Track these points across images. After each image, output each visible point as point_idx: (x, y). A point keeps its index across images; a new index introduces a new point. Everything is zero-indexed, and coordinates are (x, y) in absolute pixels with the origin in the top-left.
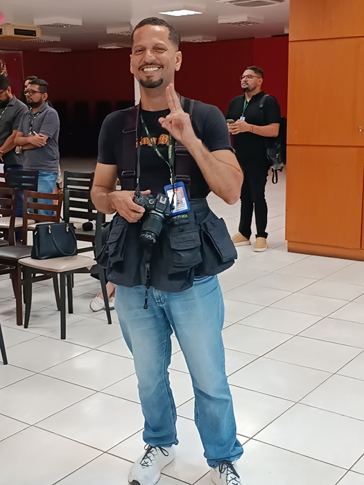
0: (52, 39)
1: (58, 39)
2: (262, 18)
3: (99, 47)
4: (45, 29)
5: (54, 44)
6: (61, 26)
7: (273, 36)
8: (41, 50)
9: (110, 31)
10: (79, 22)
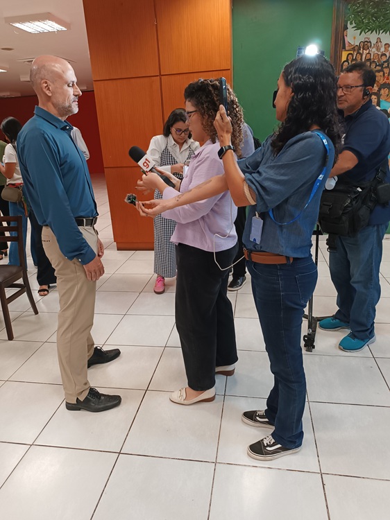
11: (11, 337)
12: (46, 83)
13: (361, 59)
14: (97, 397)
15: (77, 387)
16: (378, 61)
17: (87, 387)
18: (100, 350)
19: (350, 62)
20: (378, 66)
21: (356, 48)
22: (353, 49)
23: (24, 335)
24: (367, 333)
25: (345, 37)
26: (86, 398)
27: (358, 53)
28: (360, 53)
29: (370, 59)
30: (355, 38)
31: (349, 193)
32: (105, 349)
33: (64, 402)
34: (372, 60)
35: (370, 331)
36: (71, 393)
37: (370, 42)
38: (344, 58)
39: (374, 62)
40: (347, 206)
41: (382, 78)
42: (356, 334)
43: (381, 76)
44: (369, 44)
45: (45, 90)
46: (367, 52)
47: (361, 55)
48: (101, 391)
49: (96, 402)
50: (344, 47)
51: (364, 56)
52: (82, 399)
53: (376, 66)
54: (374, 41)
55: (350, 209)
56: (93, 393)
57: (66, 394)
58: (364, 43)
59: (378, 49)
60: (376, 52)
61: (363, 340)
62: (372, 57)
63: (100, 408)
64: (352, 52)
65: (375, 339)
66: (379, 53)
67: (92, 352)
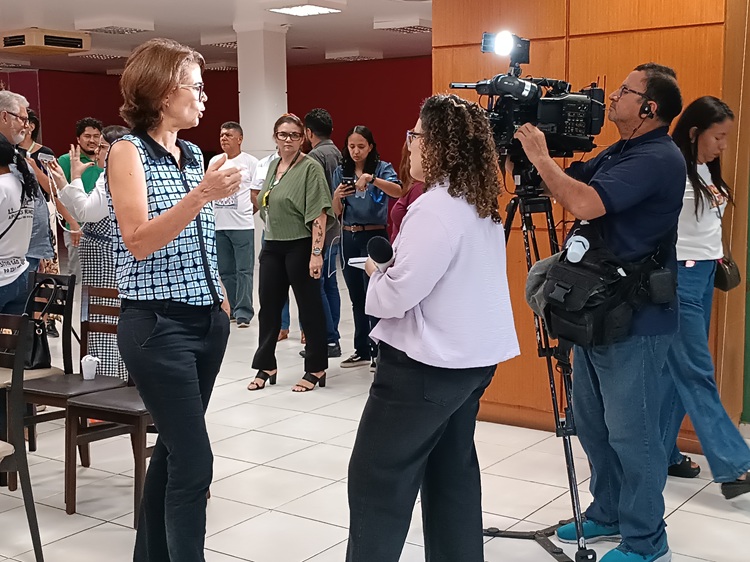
4: (98, 35)
6: (120, 31)
9: (205, 41)
10: (148, 25)
31: (603, 275)
40: (595, 296)
55: (599, 302)
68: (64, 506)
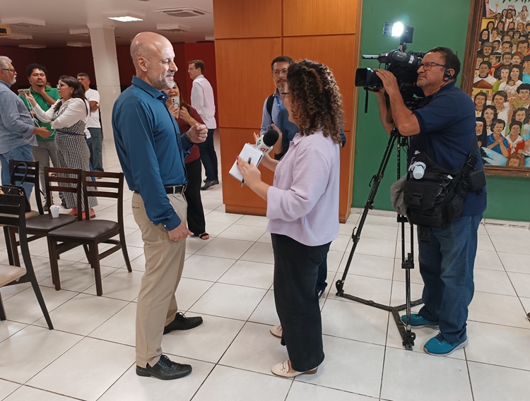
0: (26, 37)
1: (31, 37)
2: (189, 27)
3: (68, 45)
4: (14, 27)
5: (28, 41)
6: (27, 26)
7: (198, 42)
8: (20, 46)
9: (72, 32)
10: (42, 23)
11: (99, 293)
12: (142, 59)
13: (503, 28)
14: (167, 365)
15: (149, 353)
16: (524, 31)
17: (159, 353)
18: (181, 316)
19: (490, 31)
20: (522, 36)
21: (498, 16)
22: (495, 17)
23: (113, 292)
24: (458, 336)
25: (487, 4)
26: (157, 364)
27: (500, 21)
28: (502, 22)
29: (513, 29)
30: (497, 5)
31: (441, 182)
32: (187, 315)
33: (135, 365)
34: (516, 30)
35: (461, 334)
36: (142, 356)
37: (515, 10)
38: (484, 26)
39: (518, 31)
40: (440, 197)
41: (526, 50)
42: (445, 336)
43: (525, 47)
44: (513, 12)
45: (140, 66)
46: (511, 20)
47: (504, 24)
48: (172, 359)
49: (165, 369)
50: (484, 15)
51: (507, 25)
52: (152, 365)
53: (520, 36)
54: (519, 10)
55: (442, 199)
56: (164, 359)
57: (137, 357)
58: (507, 11)
59: (523, 18)
60: (521, 21)
61: (451, 343)
62: (516, 27)
63: (169, 377)
64: (493, 20)
65: (467, 344)
66: (525, 23)
67: (173, 318)
68: (54, 286)
